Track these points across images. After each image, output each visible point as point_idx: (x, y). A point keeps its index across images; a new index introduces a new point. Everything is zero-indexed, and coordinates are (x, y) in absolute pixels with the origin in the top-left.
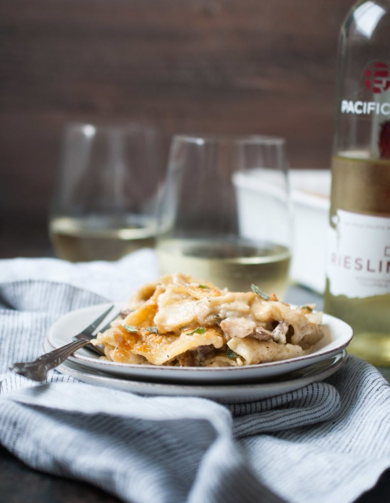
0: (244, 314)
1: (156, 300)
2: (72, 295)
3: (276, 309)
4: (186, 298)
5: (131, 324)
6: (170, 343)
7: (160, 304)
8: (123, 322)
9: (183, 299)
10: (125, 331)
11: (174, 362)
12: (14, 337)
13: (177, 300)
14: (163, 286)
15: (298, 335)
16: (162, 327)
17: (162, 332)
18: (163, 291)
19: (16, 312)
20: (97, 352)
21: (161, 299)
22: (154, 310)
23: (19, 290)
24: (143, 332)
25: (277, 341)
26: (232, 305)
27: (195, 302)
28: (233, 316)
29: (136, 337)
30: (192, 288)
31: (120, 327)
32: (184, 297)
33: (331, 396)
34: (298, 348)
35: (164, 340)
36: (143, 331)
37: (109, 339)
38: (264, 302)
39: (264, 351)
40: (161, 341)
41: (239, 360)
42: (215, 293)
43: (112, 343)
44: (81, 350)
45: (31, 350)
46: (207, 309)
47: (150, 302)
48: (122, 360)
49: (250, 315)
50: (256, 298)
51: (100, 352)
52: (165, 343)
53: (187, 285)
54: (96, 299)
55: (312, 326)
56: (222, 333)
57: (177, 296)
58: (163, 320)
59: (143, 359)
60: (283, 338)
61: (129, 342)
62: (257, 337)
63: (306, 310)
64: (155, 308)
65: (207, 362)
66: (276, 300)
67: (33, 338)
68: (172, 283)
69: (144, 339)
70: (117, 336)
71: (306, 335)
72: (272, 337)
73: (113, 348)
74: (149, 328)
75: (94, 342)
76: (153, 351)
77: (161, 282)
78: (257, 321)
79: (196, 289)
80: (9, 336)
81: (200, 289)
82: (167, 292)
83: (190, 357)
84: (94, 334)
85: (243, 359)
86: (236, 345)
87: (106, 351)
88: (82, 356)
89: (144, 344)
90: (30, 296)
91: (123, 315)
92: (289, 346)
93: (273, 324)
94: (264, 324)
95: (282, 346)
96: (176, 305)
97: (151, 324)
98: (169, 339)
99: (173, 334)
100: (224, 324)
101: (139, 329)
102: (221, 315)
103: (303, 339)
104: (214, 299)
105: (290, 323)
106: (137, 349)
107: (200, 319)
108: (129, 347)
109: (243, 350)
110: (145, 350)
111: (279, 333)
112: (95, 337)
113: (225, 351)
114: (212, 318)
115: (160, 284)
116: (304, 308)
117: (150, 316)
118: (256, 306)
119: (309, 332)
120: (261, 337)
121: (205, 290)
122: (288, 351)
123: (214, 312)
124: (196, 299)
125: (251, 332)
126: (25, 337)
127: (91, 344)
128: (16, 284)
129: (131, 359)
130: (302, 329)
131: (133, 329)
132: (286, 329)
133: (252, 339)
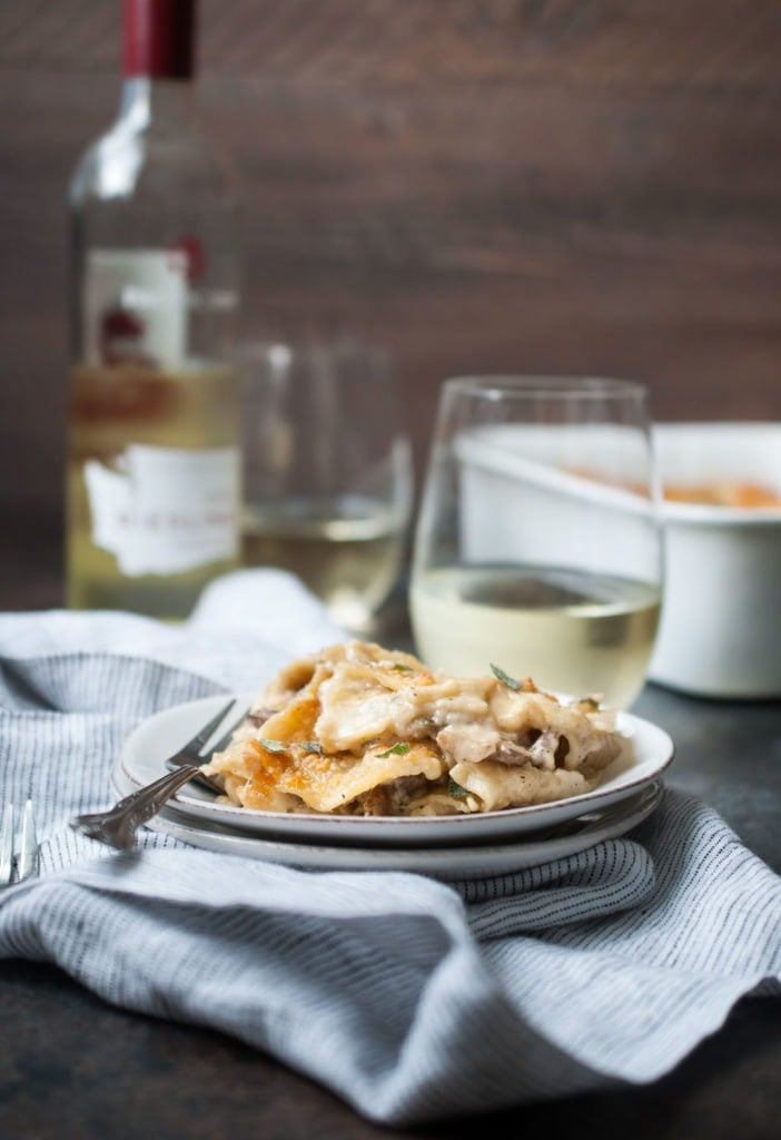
0: (477, 718)
1: (316, 691)
2: (157, 679)
3: (535, 707)
4: (371, 688)
5: (273, 737)
6: (344, 770)
7: (324, 700)
8: (259, 734)
9: (366, 690)
10: (264, 750)
11: (353, 807)
12: (55, 761)
13: (355, 692)
14: (328, 665)
15: (576, 754)
16: (330, 743)
17: (330, 751)
18: (329, 675)
19: (57, 715)
20: (212, 788)
21: (326, 690)
22: (312, 710)
23: (60, 672)
24: (295, 753)
25: (540, 766)
26: (457, 702)
27: (388, 697)
28: (459, 722)
29: (283, 760)
30: (382, 669)
31: (255, 743)
32: (368, 685)
33: (639, 864)
34: (577, 777)
35: (333, 766)
36: (295, 748)
37: (234, 765)
38: (512, 695)
39: (517, 785)
40: (327, 768)
41: (470, 801)
42: (425, 680)
43: (239, 773)
44: (186, 787)
45: (87, 784)
46: (410, 708)
47: (305, 695)
48: (260, 804)
49: (490, 719)
50: (499, 687)
51: (217, 787)
52: (335, 772)
53: (374, 664)
54: (201, 688)
55: (602, 735)
56: (439, 752)
57: (355, 685)
58: (331, 729)
59: (296, 802)
60: (550, 760)
61: (271, 770)
62: (502, 759)
63: (587, 706)
64: (314, 707)
65: (413, 804)
66: (534, 690)
67: (89, 764)
68: (344, 659)
69: (297, 764)
70: (249, 760)
71: (591, 753)
72: (529, 759)
73: (244, 781)
74: (304, 744)
75: (206, 770)
76: (314, 787)
77: (323, 658)
78: (502, 729)
79: (391, 672)
80: (47, 761)
81: (397, 671)
82: (337, 676)
83: (384, 798)
84: (203, 753)
85: (478, 799)
86: (466, 775)
87: (228, 786)
88: (189, 799)
89: (298, 773)
90: (83, 683)
91: (257, 720)
92: (560, 773)
93: (530, 734)
94: (514, 736)
95: (547, 773)
96: (354, 701)
97: (309, 735)
98: (343, 764)
99: (349, 755)
100: (443, 738)
101: (288, 746)
102: (436, 720)
103: (585, 761)
104: (423, 690)
105: (562, 732)
106: (286, 783)
107: (400, 728)
108: (271, 780)
109: (480, 785)
110: (301, 785)
111: (542, 750)
112: (207, 759)
113: (445, 784)
114: (420, 724)
115: (322, 662)
116: (582, 702)
117: (307, 721)
118: (498, 701)
119: (596, 747)
120: (510, 760)
121: (405, 673)
122: (559, 782)
123: (424, 715)
124: (390, 690)
125: (493, 751)
126: (75, 761)
127: (202, 775)
128: (55, 661)
129: (276, 802)
130: (583, 742)
131: (276, 747)
132: (554, 744)
133: (494, 763)
